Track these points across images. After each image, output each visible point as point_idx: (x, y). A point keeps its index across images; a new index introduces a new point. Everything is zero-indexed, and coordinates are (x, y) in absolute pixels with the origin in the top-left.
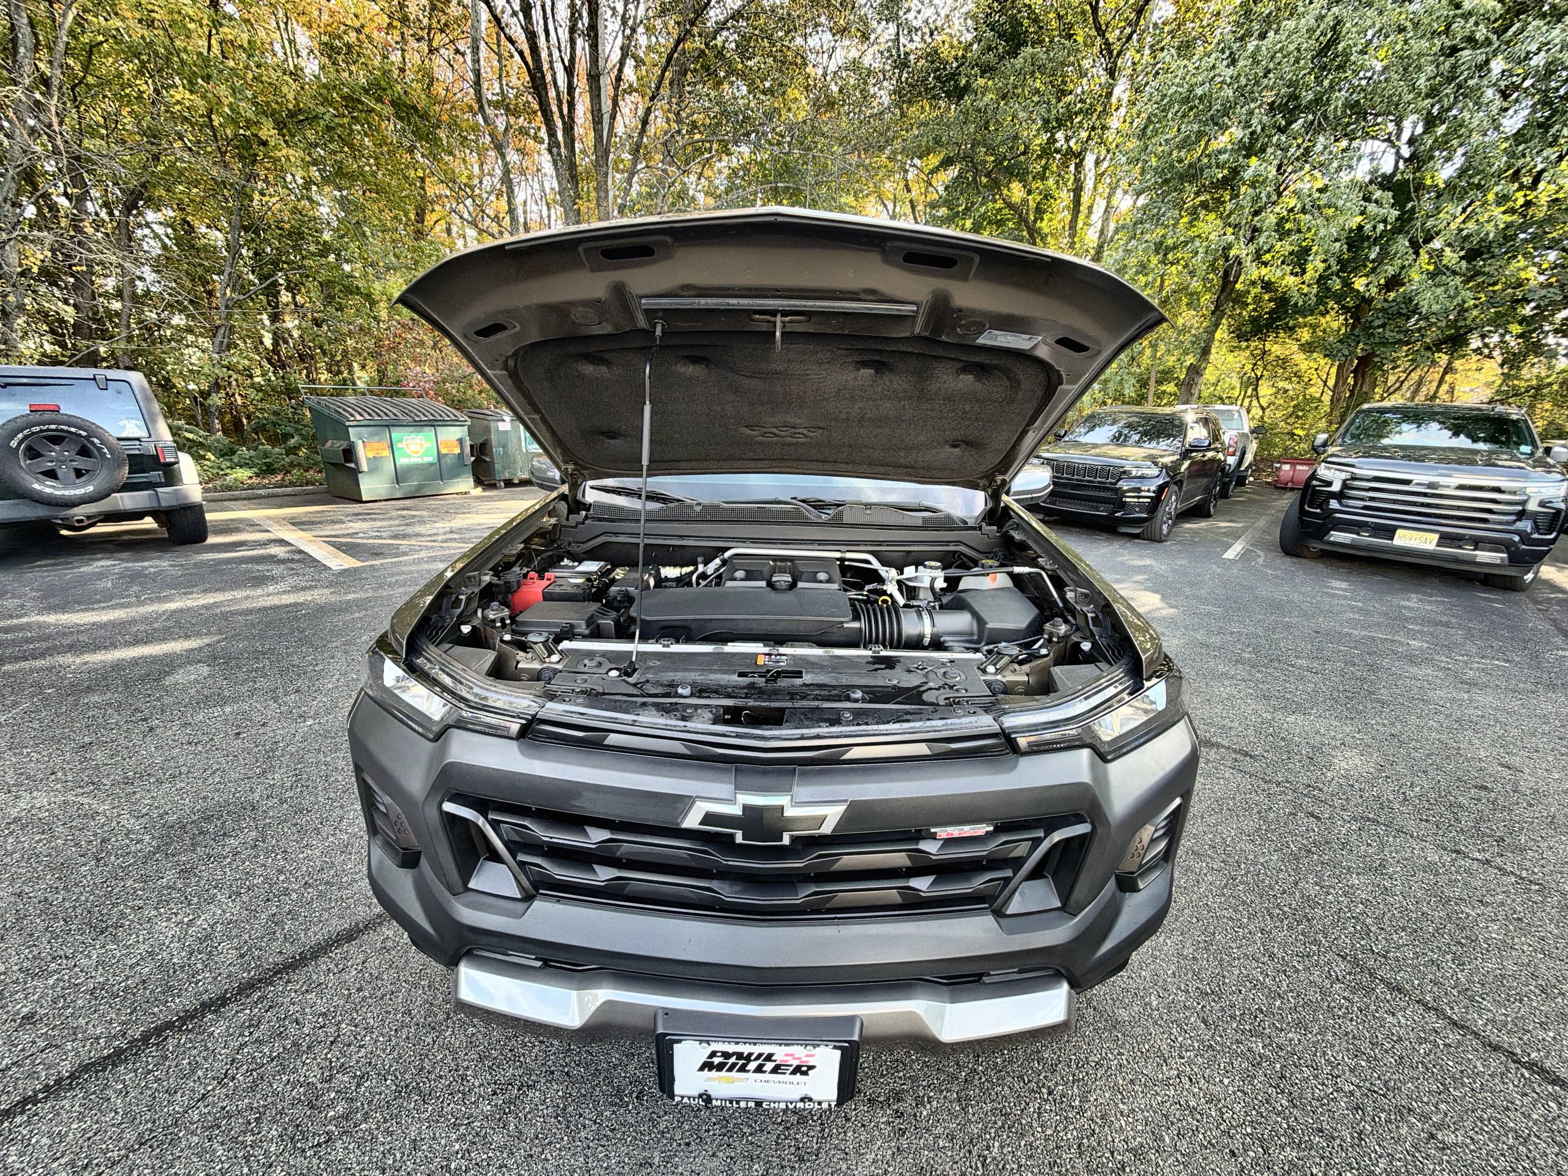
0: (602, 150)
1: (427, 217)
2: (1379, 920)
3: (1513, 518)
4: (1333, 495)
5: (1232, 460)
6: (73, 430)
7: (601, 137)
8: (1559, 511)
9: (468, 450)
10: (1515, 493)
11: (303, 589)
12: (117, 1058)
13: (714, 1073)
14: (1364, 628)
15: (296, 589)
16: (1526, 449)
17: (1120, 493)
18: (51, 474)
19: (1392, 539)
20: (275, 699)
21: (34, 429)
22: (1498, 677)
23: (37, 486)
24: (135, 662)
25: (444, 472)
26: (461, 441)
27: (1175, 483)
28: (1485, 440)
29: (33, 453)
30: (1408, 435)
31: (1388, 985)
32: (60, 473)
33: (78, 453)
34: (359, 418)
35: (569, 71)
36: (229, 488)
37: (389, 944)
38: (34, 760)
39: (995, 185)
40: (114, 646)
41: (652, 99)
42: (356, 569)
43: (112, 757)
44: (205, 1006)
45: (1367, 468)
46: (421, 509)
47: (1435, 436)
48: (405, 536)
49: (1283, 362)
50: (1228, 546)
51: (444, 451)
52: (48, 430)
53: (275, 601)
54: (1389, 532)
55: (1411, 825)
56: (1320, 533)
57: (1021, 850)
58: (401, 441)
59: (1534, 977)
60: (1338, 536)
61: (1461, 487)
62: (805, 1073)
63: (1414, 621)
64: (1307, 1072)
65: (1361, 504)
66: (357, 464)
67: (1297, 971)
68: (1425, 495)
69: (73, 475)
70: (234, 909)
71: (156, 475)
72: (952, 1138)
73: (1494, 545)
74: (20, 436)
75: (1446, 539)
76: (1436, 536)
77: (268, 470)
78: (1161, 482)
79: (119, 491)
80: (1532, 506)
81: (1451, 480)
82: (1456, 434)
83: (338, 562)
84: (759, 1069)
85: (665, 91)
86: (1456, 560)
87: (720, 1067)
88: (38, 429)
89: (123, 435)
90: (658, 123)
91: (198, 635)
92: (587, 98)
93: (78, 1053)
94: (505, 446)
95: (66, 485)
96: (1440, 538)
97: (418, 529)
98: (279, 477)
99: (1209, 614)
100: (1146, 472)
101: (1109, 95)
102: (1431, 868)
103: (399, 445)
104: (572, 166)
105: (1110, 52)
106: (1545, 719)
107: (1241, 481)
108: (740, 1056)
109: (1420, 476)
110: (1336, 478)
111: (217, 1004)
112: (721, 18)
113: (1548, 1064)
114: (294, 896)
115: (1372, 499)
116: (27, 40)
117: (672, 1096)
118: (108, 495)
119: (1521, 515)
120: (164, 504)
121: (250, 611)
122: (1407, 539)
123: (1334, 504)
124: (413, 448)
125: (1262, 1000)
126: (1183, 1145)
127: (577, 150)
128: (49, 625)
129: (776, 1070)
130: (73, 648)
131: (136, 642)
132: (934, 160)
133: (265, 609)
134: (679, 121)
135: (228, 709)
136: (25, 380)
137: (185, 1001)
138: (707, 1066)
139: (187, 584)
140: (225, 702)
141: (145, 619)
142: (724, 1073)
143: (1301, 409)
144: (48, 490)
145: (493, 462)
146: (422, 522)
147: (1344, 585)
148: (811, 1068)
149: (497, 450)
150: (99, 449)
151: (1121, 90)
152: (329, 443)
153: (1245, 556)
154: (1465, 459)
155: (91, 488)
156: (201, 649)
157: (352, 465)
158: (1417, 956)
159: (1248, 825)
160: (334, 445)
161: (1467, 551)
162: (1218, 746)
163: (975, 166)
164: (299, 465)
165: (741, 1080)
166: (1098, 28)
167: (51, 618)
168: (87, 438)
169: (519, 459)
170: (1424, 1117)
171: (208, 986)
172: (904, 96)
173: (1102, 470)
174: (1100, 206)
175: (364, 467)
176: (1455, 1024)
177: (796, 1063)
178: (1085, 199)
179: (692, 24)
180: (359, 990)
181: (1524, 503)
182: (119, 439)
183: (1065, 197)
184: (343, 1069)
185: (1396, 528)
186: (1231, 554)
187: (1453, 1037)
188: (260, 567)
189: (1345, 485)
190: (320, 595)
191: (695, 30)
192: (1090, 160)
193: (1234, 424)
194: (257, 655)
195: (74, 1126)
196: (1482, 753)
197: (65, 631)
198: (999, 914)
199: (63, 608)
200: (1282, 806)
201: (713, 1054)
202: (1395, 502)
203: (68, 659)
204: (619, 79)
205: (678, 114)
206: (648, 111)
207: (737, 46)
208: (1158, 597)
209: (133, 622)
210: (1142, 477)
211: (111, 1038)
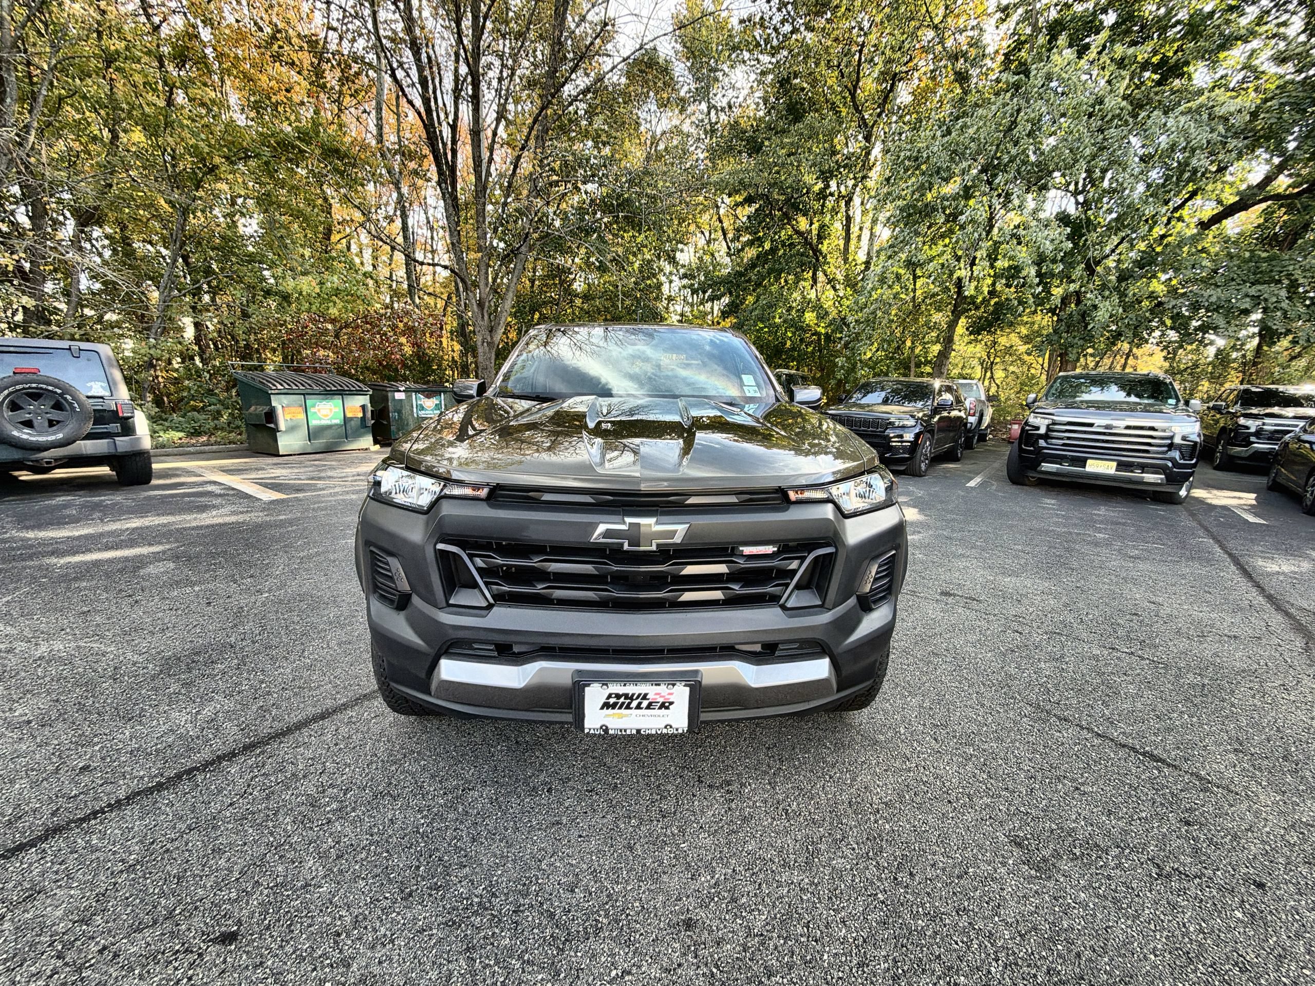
0: (481, 188)
1: (332, 237)
2: (1056, 686)
3: (1165, 449)
4: (1041, 436)
5: (972, 419)
6: (50, 388)
7: (481, 177)
8: (1196, 443)
9: (369, 415)
10: (1164, 431)
11: (242, 513)
12: (160, 787)
13: (610, 711)
14: (1065, 526)
15: (234, 513)
16: (1172, 401)
17: (888, 439)
18: (29, 424)
19: (1084, 466)
20: (235, 582)
21: (18, 387)
22: (1155, 554)
23: (15, 433)
24: (110, 561)
25: (349, 432)
26: (363, 407)
27: (929, 432)
28: (1148, 398)
29: (15, 407)
30: (1095, 394)
31: (1060, 719)
32: (35, 424)
33: (53, 407)
34: (280, 387)
35: (454, 127)
36: (163, 446)
37: (354, 720)
38: (43, 622)
39: (787, 218)
40: (89, 551)
41: (523, 149)
42: (283, 501)
43: (108, 619)
44: (220, 758)
45: (1065, 416)
46: (331, 460)
47: (1115, 394)
48: (320, 479)
49: (1009, 350)
50: (971, 479)
51: (349, 415)
52: (30, 388)
53: (220, 520)
54: (1082, 462)
55: (1084, 635)
56: (1035, 465)
57: (794, 565)
58: (314, 406)
59: (1154, 710)
60: (1047, 467)
61: (1128, 427)
62: (667, 708)
63: (1101, 522)
64: (1000, 762)
65: (1061, 442)
66: (276, 424)
67: (999, 712)
68: (1104, 434)
69: (47, 424)
70: (229, 705)
71: (115, 427)
72: (765, 802)
73: (1155, 469)
74: (6, 392)
75: (1121, 466)
76: (1114, 464)
77: (196, 433)
78: (917, 431)
79: (84, 439)
80: (1178, 440)
81: (1120, 423)
82: (1129, 395)
83: (268, 495)
84: (639, 707)
85: (532, 143)
86: (1130, 481)
87: (614, 706)
88: (21, 386)
89: (90, 394)
90: (526, 167)
91: (160, 543)
92: (469, 148)
93: (129, 786)
94: (399, 412)
95: (40, 433)
96: (1118, 465)
97: (330, 473)
98: (205, 438)
99: (953, 520)
100: (906, 423)
101: (868, 154)
102: (1096, 658)
103: (313, 410)
104: (455, 199)
105: (866, 125)
106: (1183, 577)
107: (982, 438)
108: (626, 696)
109: (1100, 421)
110: (1042, 424)
111: (231, 756)
112: (574, 93)
113: (1155, 752)
114: (275, 695)
115: (1069, 438)
116: (14, 92)
117: (583, 729)
118: (74, 441)
119: (1171, 446)
120: (120, 450)
121: (200, 528)
122: (1095, 466)
123: (1042, 443)
124: (324, 412)
125: (974, 728)
126: (918, 799)
127: (459, 187)
128: (30, 539)
129: (649, 707)
130: (54, 553)
131: (108, 548)
132: (739, 199)
133: (212, 526)
134: (541, 167)
135: (197, 588)
136: (12, 349)
137: (205, 754)
138: (606, 705)
139: (141, 510)
140: (193, 584)
141: (111, 533)
142: (616, 711)
143: (1026, 383)
144: (25, 437)
145: (389, 425)
146: (332, 468)
147: (1053, 502)
148: (671, 703)
149: (393, 415)
150: (71, 404)
151: (877, 151)
152: (253, 408)
153: (982, 485)
154: (1132, 409)
155: (60, 436)
156: (164, 552)
157: (272, 426)
158: (1079, 702)
159: (972, 638)
160: (258, 409)
161: (1137, 474)
162: (954, 595)
163: (770, 203)
164: (222, 429)
165: (626, 716)
166: (857, 109)
167: (31, 535)
168: (61, 395)
169: (411, 422)
170: (1073, 780)
171: (219, 746)
172: (715, 154)
173: (873, 422)
174: (866, 235)
175: (282, 426)
176: (1099, 735)
177: (661, 700)
178: (855, 230)
179: (553, 97)
180: (336, 745)
181: (1171, 438)
182: (88, 397)
183: (837, 227)
184: (332, 786)
185: (1087, 459)
186: (972, 484)
187: (1096, 741)
188: (202, 499)
189: (1048, 429)
190: (257, 517)
191: (554, 101)
192: (857, 200)
193: (974, 394)
194: (213, 555)
195: (137, 823)
196: (1138, 596)
197: (43, 543)
198: (783, 607)
199: (39, 527)
200: (996, 627)
201: (609, 696)
202: (1084, 440)
203: (54, 560)
204: (495, 134)
205: (541, 161)
206: (519, 158)
207: (586, 113)
208: (916, 510)
209: (101, 535)
210: (903, 427)
211: (152, 778)
